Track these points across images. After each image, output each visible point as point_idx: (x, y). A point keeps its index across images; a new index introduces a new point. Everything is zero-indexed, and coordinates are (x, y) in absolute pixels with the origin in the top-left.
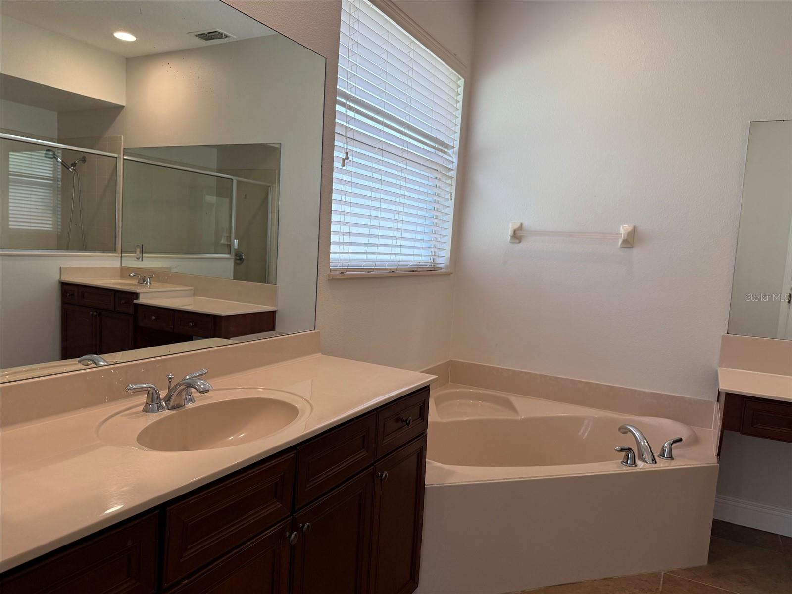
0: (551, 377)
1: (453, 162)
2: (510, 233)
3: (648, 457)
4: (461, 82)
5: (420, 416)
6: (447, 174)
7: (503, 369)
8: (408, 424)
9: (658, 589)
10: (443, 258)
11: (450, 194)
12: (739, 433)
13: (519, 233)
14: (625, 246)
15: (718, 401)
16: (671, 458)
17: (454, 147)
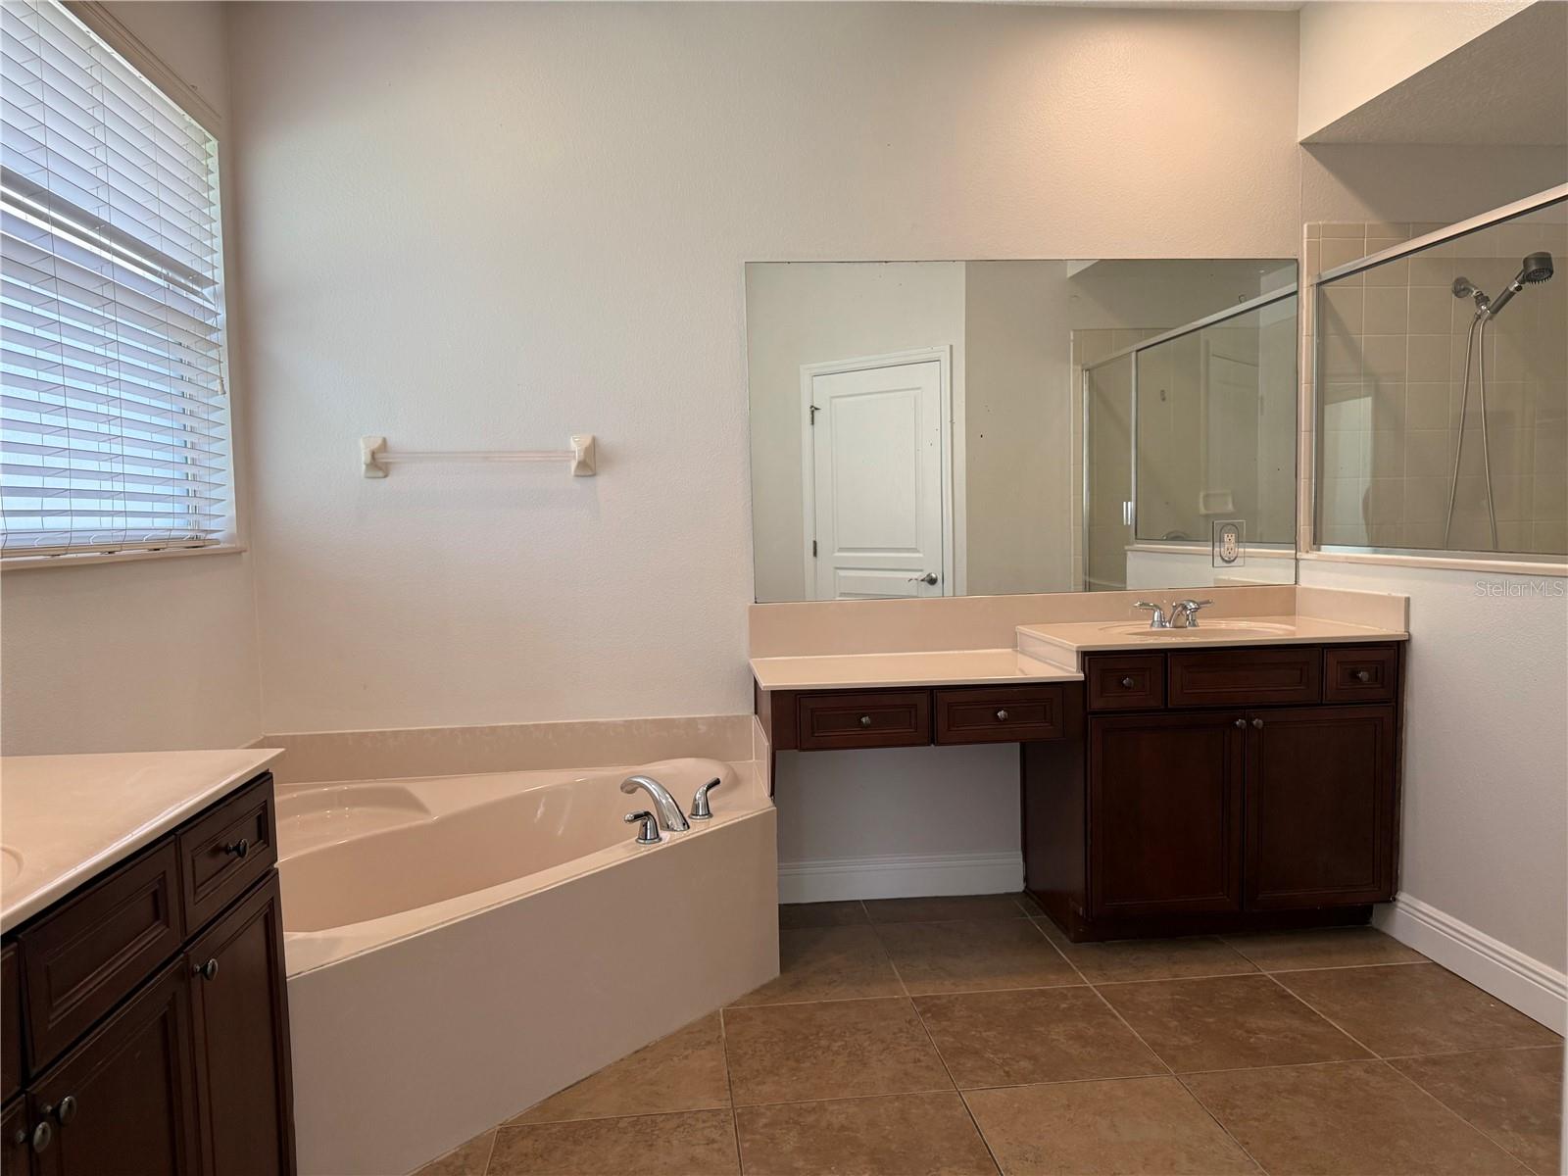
0: (482, 730)
1: (217, 314)
2: (363, 459)
3: (675, 821)
4: (212, 146)
5: (260, 838)
6: (208, 338)
7: (385, 732)
8: (242, 854)
9: (719, 1037)
10: (221, 519)
11: (218, 381)
12: (796, 750)
13: (382, 458)
14: (583, 474)
15: (756, 713)
16: (709, 814)
17: (214, 283)
